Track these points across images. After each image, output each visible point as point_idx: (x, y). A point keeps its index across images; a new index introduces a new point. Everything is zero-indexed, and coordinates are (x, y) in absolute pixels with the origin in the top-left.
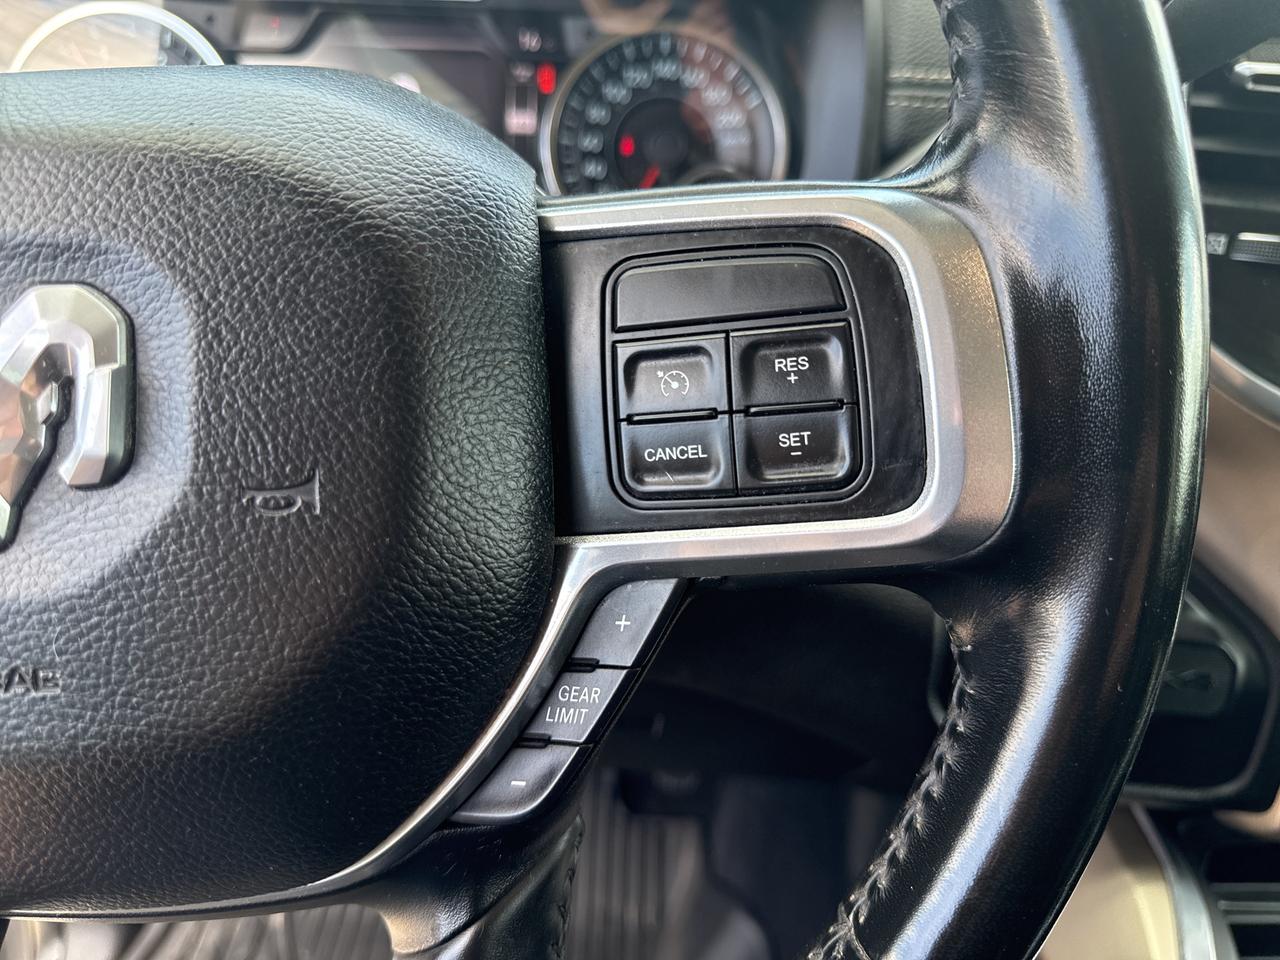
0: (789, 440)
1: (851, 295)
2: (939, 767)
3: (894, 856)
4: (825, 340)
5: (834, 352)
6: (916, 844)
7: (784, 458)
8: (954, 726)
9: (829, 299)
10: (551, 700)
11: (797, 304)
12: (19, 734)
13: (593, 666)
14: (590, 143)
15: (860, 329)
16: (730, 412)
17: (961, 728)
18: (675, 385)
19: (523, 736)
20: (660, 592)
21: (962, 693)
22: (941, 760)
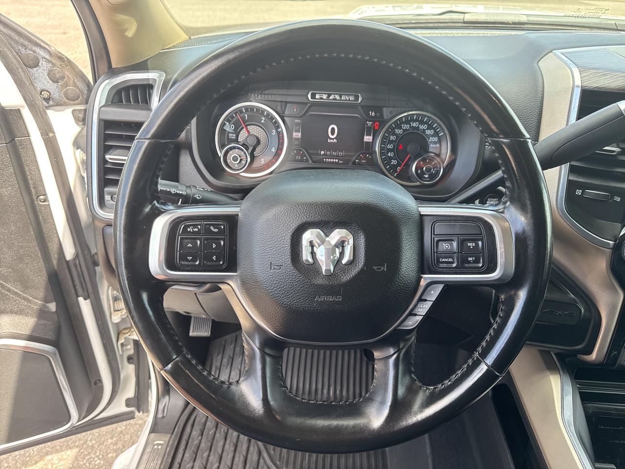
0: (470, 259)
1: (484, 232)
2: (497, 323)
3: (487, 340)
4: (479, 241)
5: (480, 243)
6: (491, 337)
7: (469, 262)
8: (500, 315)
9: (480, 233)
10: (417, 307)
11: (473, 233)
12: (333, 307)
13: (426, 300)
14: (390, 146)
15: (485, 239)
16: (458, 253)
17: (501, 315)
18: (447, 247)
19: (412, 314)
20: (440, 287)
21: (502, 309)
22: (497, 321)
